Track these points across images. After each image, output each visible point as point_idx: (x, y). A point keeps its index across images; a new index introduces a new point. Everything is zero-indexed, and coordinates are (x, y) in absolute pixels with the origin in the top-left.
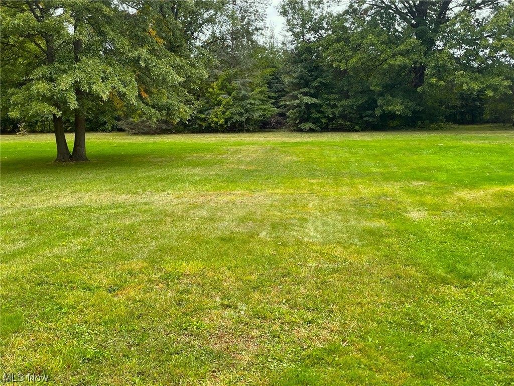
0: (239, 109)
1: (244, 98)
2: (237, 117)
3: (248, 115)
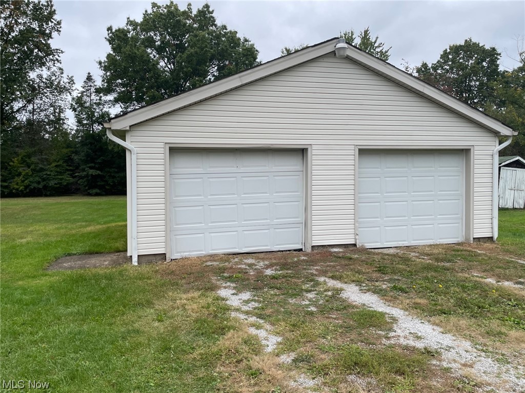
0: (37, 179)
1: (42, 170)
2: (35, 185)
3: (45, 183)
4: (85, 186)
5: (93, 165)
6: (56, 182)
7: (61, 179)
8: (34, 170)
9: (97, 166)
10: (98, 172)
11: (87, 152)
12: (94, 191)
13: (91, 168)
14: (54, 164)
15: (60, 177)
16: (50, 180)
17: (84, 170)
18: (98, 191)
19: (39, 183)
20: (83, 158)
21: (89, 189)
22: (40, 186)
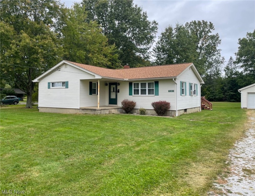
0: (212, 95)
1: (213, 92)
4: (229, 98)
5: (232, 91)
6: (218, 96)
7: (220, 96)
8: (211, 92)
9: (233, 91)
10: (234, 93)
11: (230, 86)
12: (232, 100)
13: (231, 92)
14: (218, 90)
15: (219, 95)
16: (216, 96)
17: (228, 92)
18: (234, 100)
19: (212, 97)
20: (228, 88)
21: (230, 99)
22: (213, 98)
